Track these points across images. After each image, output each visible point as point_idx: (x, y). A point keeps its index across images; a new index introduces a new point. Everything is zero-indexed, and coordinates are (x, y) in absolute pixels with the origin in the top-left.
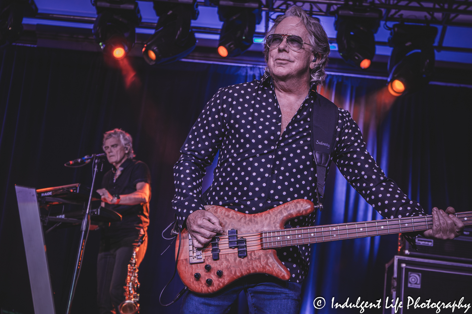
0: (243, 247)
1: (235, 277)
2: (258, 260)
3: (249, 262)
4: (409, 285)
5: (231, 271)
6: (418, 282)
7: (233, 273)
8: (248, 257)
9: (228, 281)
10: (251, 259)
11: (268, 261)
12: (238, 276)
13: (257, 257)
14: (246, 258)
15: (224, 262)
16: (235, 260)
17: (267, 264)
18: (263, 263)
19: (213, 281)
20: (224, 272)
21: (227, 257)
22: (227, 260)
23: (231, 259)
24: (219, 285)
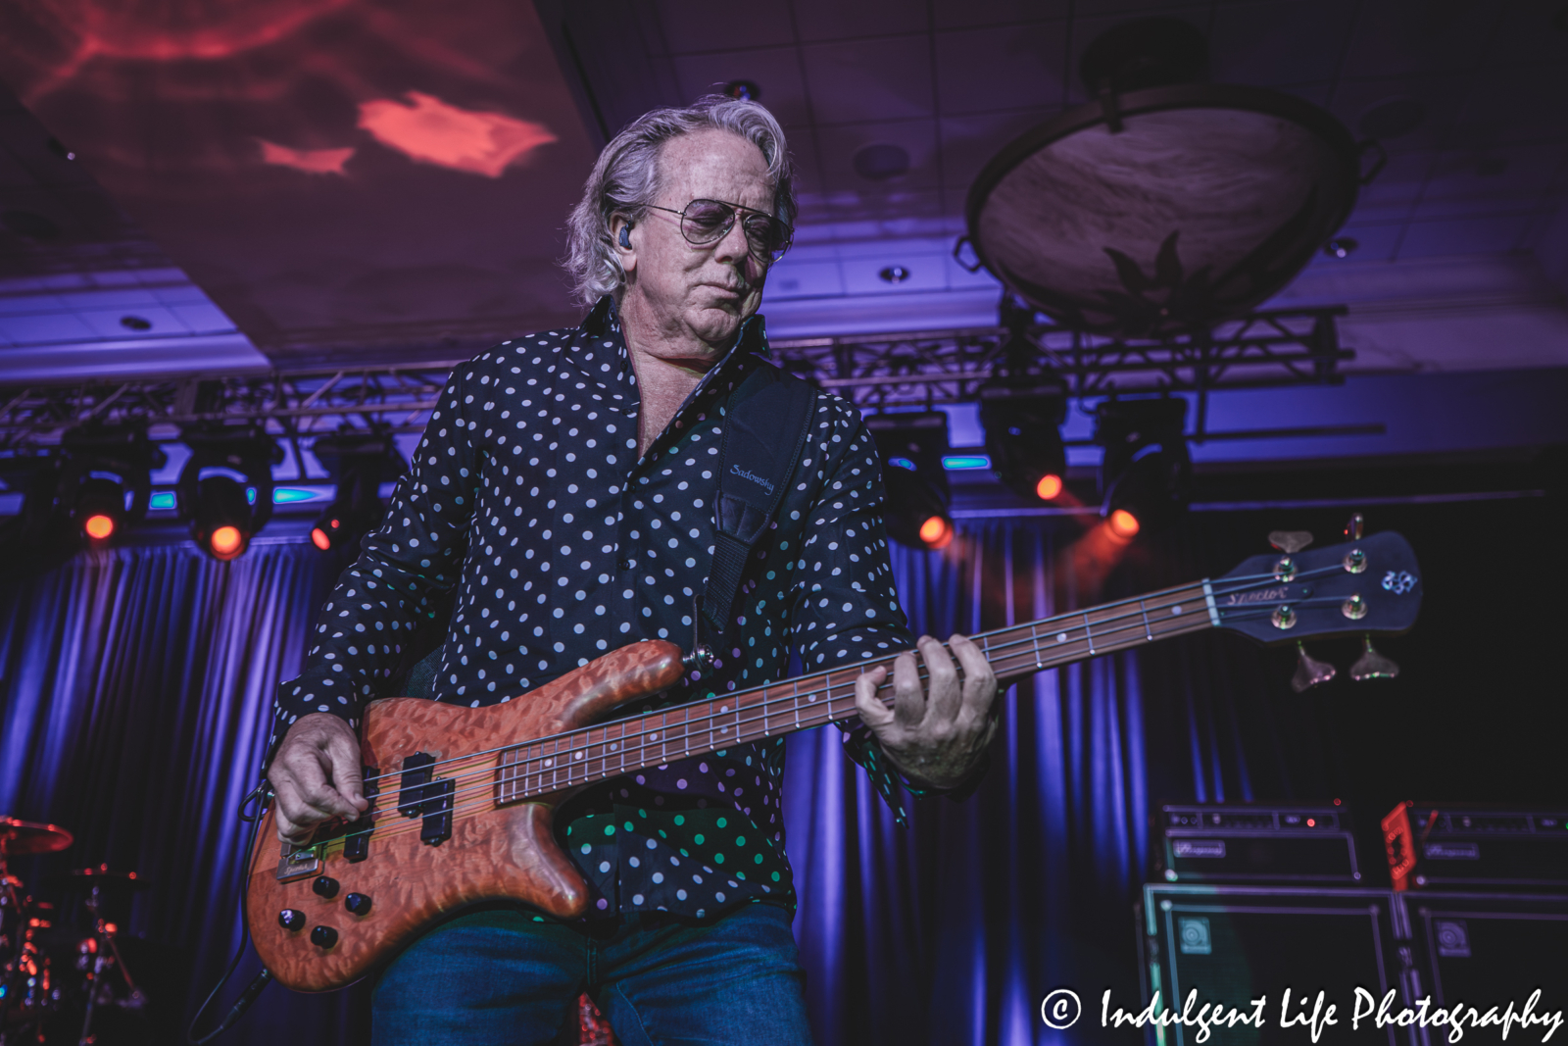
0: (438, 804)
1: (407, 916)
2: (481, 848)
3: (453, 858)
5: (398, 893)
7: (403, 900)
8: (452, 842)
9: (386, 931)
10: (462, 846)
11: (514, 848)
12: (419, 913)
13: (480, 838)
14: (446, 843)
15: (381, 866)
16: (413, 855)
17: (507, 858)
18: (495, 858)
19: (341, 935)
20: (375, 898)
21: (392, 848)
22: (388, 857)
23: (400, 854)
24: (356, 949)
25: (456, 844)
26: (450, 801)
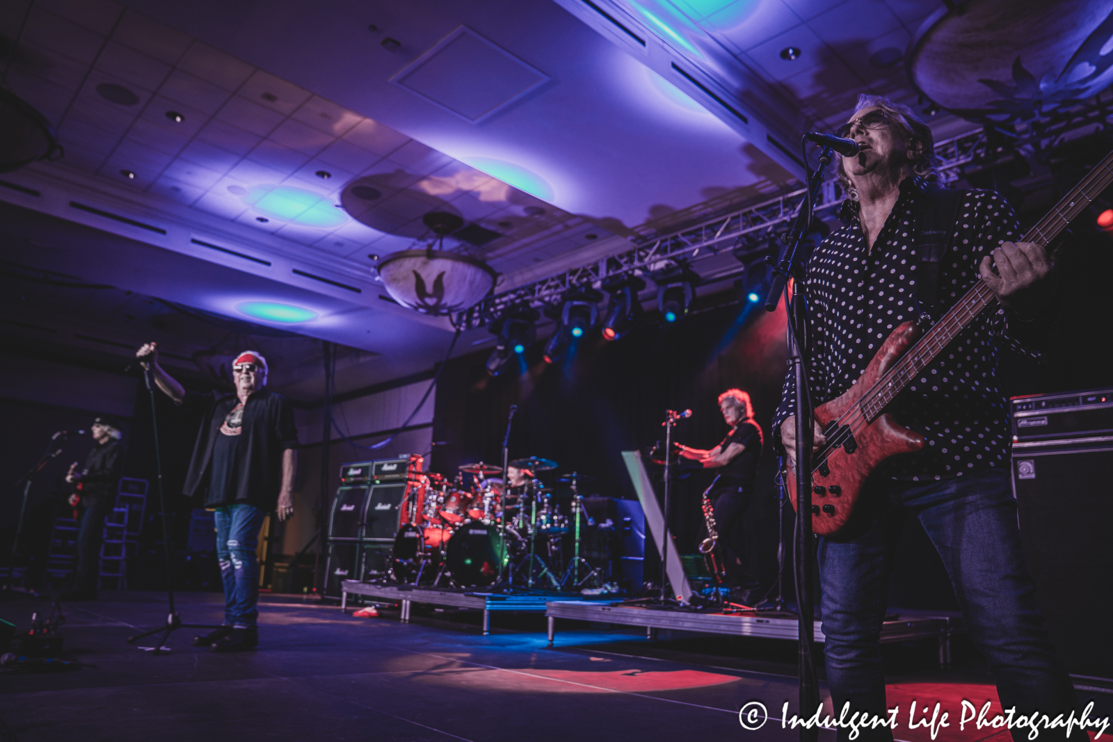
0: (845, 436)
1: (857, 485)
2: (871, 443)
3: (862, 453)
4: (1021, 477)
5: (848, 479)
6: (1032, 471)
7: (852, 480)
8: (859, 447)
9: (852, 495)
10: (863, 447)
11: (884, 435)
13: (869, 440)
14: (857, 449)
15: (837, 472)
16: (846, 461)
17: (883, 441)
18: (878, 443)
19: (835, 506)
20: (841, 485)
21: (838, 463)
22: (838, 467)
23: (841, 463)
24: (843, 508)
25: (861, 447)
26: (849, 431)
